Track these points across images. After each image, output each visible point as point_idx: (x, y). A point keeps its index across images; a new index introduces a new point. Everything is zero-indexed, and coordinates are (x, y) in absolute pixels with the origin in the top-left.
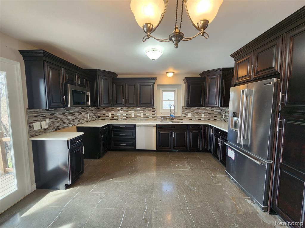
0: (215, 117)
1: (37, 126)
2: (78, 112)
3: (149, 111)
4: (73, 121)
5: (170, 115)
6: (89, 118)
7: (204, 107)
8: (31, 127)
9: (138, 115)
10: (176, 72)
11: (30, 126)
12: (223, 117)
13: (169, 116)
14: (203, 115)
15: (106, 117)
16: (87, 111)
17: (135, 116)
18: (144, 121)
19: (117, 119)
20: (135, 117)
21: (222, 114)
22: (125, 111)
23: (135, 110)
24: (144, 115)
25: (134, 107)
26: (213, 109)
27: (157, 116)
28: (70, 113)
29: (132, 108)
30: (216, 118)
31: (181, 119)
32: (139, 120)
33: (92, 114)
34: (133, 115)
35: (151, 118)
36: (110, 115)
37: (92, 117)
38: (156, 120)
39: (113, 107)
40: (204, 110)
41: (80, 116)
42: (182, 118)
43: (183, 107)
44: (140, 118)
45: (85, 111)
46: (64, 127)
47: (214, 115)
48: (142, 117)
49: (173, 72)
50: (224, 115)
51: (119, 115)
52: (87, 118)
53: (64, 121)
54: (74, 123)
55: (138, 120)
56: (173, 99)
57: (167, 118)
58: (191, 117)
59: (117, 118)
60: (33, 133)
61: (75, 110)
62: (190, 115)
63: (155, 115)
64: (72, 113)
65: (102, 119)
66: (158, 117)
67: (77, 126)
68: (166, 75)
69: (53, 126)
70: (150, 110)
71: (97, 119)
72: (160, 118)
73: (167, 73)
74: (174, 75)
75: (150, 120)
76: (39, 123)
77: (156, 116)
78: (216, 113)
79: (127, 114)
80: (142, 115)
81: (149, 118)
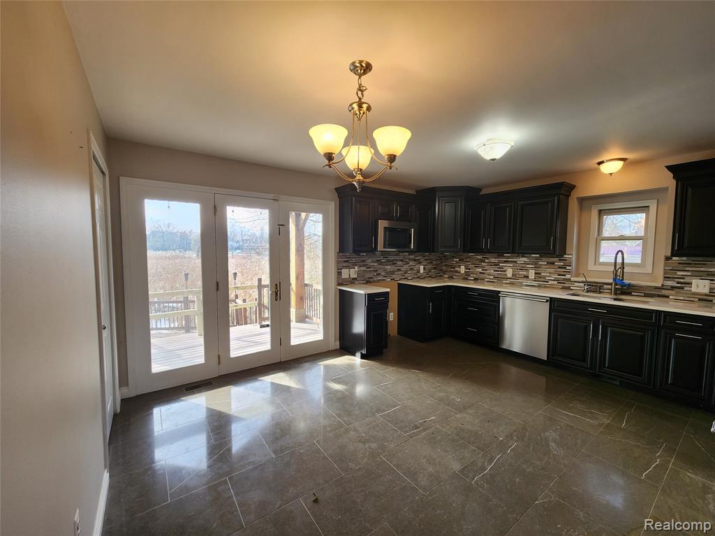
1: (345, 273)
2: (402, 261)
3: (552, 266)
4: (393, 273)
5: (615, 279)
6: (422, 271)
8: (339, 274)
9: (522, 273)
10: (630, 156)
11: (338, 272)
13: (611, 281)
15: (457, 274)
16: (419, 259)
17: (513, 275)
19: (476, 279)
20: (514, 277)
22: (493, 264)
23: (516, 262)
24: (535, 273)
25: (513, 255)
27: (573, 279)
28: (388, 261)
29: (508, 257)
31: (660, 296)
32: (523, 285)
33: (429, 266)
34: (509, 273)
35: (556, 282)
36: (463, 269)
37: (430, 271)
38: (568, 288)
39: (471, 254)
41: (406, 267)
42: (664, 292)
43: (667, 258)
44: (525, 282)
45: (415, 260)
46: (379, 281)
48: (531, 280)
49: (623, 159)
51: (480, 270)
52: (419, 271)
53: (379, 272)
54: (393, 276)
55: (521, 285)
56: (640, 234)
57: (606, 287)
58: (706, 291)
59: (475, 276)
60: (341, 282)
61: (396, 258)
62: (700, 286)
63: (568, 276)
64: (393, 261)
66: (576, 284)
67: (399, 282)
68: (599, 169)
69: (363, 276)
70: (553, 263)
71: (441, 276)
73: (602, 162)
74: (624, 167)
75: (552, 287)
76: (348, 270)
77: (569, 280)
79: (495, 269)
80: (532, 274)
81: (550, 282)
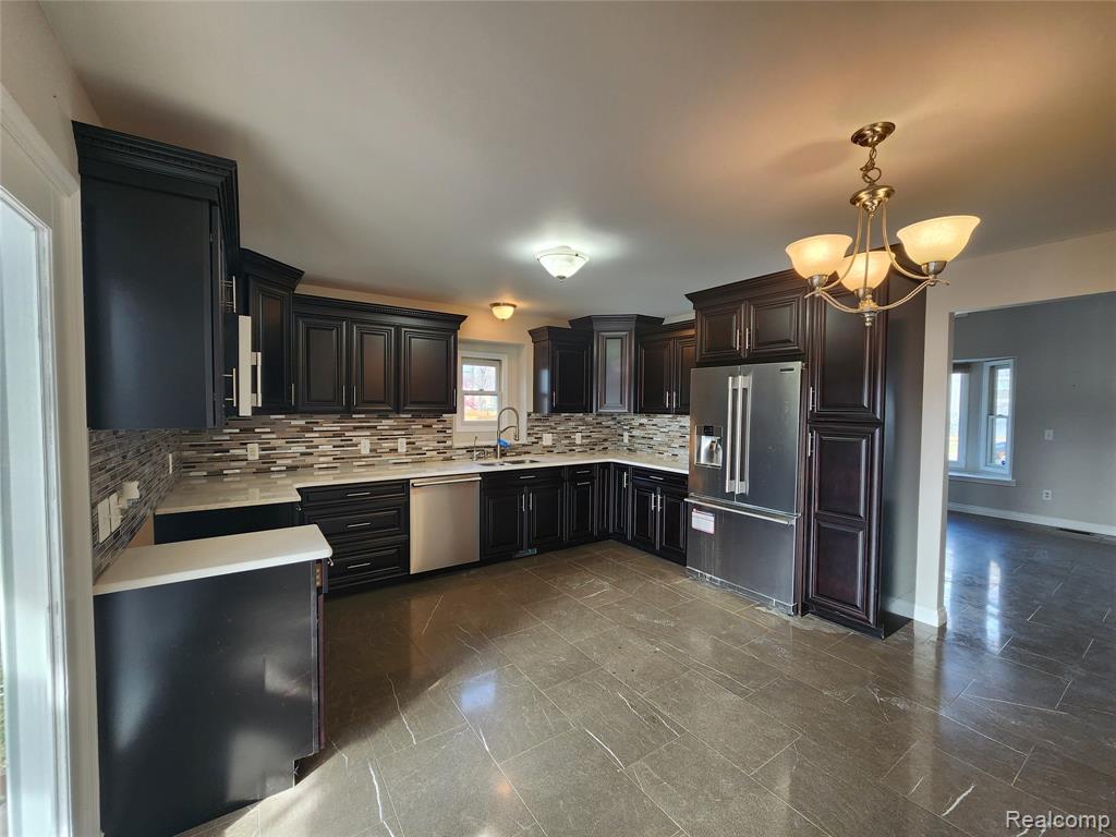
0: (605, 440)
2: (156, 443)
3: (427, 430)
5: (499, 441)
6: (171, 469)
7: (581, 414)
9: (387, 445)
10: (521, 305)
12: (626, 441)
13: (494, 443)
14: (578, 438)
16: (168, 436)
17: (371, 451)
18: (409, 466)
19: (290, 469)
20: (373, 454)
21: (620, 431)
22: (331, 434)
23: (375, 427)
24: (407, 443)
25: (369, 416)
26: (600, 419)
27: (456, 445)
29: (360, 420)
30: (606, 444)
31: (525, 453)
32: (389, 463)
34: (365, 446)
35: (435, 453)
36: (254, 452)
37: (175, 467)
38: (450, 459)
39: (273, 417)
40: (581, 423)
41: (159, 461)
42: (526, 449)
43: (529, 415)
44: (392, 458)
45: (165, 440)
47: (604, 437)
48: (402, 454)
49: (514, 306)
50: (626, 434)
51: (300, 448)
55: (385, 463)
56: (493, 388)
58: (550, 444)
62: (547, 439)
63: (449, 443)
65: (211, 475)
66: (458, 451)
68: (492, 312)
70: (430, 426)
72: (465, 451)
74: (515, 314)
75: (430, 460)
77: (450, 448)
78: (607, 430)
79: (336, 443)
80: (402, 445)
81: (429, 454)
